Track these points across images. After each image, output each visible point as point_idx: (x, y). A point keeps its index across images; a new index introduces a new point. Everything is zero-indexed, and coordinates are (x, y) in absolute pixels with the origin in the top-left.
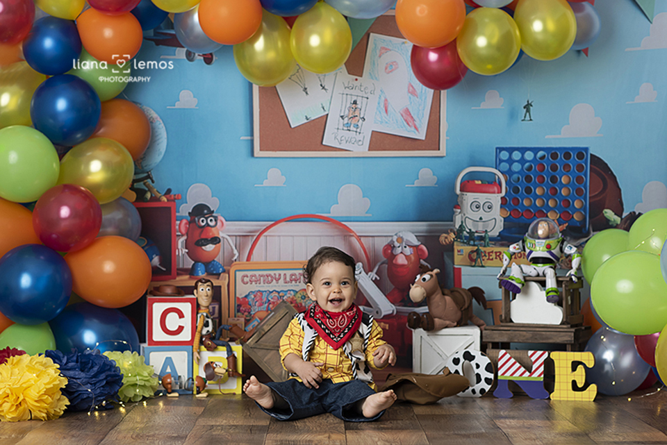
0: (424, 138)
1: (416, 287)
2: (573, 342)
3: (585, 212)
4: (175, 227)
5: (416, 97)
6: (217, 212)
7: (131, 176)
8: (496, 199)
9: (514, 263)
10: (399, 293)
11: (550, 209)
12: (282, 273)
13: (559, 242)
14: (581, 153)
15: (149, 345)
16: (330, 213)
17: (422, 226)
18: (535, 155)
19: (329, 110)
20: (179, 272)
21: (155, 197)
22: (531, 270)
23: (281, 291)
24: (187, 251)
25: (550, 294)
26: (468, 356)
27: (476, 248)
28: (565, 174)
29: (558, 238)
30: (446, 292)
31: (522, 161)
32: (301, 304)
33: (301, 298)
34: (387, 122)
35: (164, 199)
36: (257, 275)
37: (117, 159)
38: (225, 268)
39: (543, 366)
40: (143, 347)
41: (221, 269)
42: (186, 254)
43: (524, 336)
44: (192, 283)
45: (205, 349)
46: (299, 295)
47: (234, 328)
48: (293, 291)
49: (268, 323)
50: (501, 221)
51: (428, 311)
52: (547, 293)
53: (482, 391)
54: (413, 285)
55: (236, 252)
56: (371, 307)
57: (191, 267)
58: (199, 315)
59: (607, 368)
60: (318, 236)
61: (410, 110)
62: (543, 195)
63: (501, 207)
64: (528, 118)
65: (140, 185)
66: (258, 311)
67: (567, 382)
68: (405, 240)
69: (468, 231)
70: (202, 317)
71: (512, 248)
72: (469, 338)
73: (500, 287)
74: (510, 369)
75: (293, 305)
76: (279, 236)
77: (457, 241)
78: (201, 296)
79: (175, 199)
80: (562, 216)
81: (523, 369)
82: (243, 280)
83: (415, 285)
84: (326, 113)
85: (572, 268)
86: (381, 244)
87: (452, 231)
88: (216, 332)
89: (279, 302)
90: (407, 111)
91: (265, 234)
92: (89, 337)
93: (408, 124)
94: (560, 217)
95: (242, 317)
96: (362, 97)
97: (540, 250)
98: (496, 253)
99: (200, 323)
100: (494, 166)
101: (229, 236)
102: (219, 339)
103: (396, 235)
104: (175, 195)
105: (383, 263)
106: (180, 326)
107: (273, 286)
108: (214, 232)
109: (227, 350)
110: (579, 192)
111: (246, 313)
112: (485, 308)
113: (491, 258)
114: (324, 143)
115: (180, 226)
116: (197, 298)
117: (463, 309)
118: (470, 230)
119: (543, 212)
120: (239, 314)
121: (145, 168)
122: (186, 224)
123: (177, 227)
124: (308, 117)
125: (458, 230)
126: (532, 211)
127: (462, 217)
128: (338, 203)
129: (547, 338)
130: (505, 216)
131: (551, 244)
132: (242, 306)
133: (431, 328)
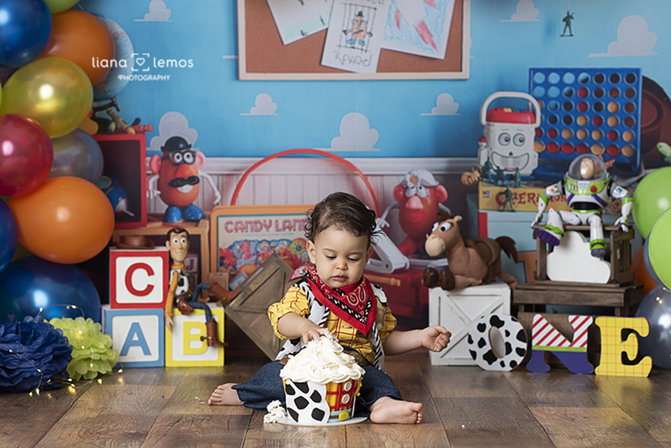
0: (442, 57)
1: (433, 238)
2: (623, 305)
3: (636, 145)
4: (144, 164)
5: (433, 8)
6: (195, 146)
7: (89, 103)
8: (529, 130)
9: (551, 209)
10: (414, 244)
11: (593, 142)
12: (273, 219)
13: (605, 184)
14: (631, 75)
15: (112, 307)
16: (330, 147)
17: (441, 163)
18: (577, 77)
19: (329, 24)
20: (151, 218)
21: (121, 128)
22: (573, 217)
23: (273, 241)
24: (159, 192)
25: (595, 247)
26: (496, 322)
27: (505, 189)
28: (611, 101)
29: (605, 179)
30: (470, 243)
31: (561, 85)
32: (296, 256)
33: (297, 249)
34: (398, 39)
35: (132, 131)
36: (244, 222)
37: (71, 83)
38: (206, 213)
39: (586, 334)
40: (105, 311)
41: (200, 215)
42: (159, 198)
43: (564, 297)
44: (165, 231)
45: (180, 313)
46: (293, 246)
47: (214, 288)
48: (287, 240)
49: (255, 281)
50: (535, 156)
51: (447, 264)
52: (592, 246)
53: (513, 363)
54: (429, 235)
55: (218, 194)
56: (379, 259)
57: (164, 212)
58: (172, 272)
59: (663, 336)
60: (316, 175)
61: (427, 23)
62: (585, 126)
63: (535, 140)
64: (568, 33)
65: (103, 114)
66: (245, 265)
67: (616, 354)
68: (420, 179)
69: (496, 168)
70: (176, 273)
71: (550, 191)
72: (497, 298)
73: (535, 238)
74: (547, 337)
75: (286, 257)
76: (270, 175)
77: (482, 180)
78: (174, 249)
79: (145, 131)
80: (608, 151)
81: (562, 338)
82: (226, 228)
83: (432, 236)
84: (325, 27)
85: (621, 215)
86: (391, 185)
87: (476, 168)
88: (193, 291)
89: (270, 254)
90: (423, 25)
91: (253, 172)
92: (40, 299)
93: (424, 40)
94: (606, 152)
95: (226, 272)
96: (369, 8)
97: (583, 194)
98: (529, 195)
99: (173, 280)
100: (527, 91)
101: (210, 175)
102: (196, 300)
103: (409, 173)
104: (144, 126)
105: (394, 207)
106: (149, 286)
107: (263, 235)
108: (192, 170)
109: (206, 314)
110: (629, 122)
111: (231, 267)
112: (516, 261)
113: (523, 200)
114: (323, 63)
115: (151, 163)
116: (169, 252)
117: (490, 264)
118: (498, 167)
119: (585, 146)
120: (222, 268)
121: (109, 94)
122: (158, 160)
123: (148, 165)
124: (304, 32)
125: (483, 168)
126: (572, 144)
127: (488, 152)
128: (339, 136)
129: (592, 300)
130: (540, 151)
131: (597, 186)
132: (225, 258)
133: (451, 285)
